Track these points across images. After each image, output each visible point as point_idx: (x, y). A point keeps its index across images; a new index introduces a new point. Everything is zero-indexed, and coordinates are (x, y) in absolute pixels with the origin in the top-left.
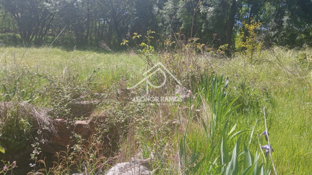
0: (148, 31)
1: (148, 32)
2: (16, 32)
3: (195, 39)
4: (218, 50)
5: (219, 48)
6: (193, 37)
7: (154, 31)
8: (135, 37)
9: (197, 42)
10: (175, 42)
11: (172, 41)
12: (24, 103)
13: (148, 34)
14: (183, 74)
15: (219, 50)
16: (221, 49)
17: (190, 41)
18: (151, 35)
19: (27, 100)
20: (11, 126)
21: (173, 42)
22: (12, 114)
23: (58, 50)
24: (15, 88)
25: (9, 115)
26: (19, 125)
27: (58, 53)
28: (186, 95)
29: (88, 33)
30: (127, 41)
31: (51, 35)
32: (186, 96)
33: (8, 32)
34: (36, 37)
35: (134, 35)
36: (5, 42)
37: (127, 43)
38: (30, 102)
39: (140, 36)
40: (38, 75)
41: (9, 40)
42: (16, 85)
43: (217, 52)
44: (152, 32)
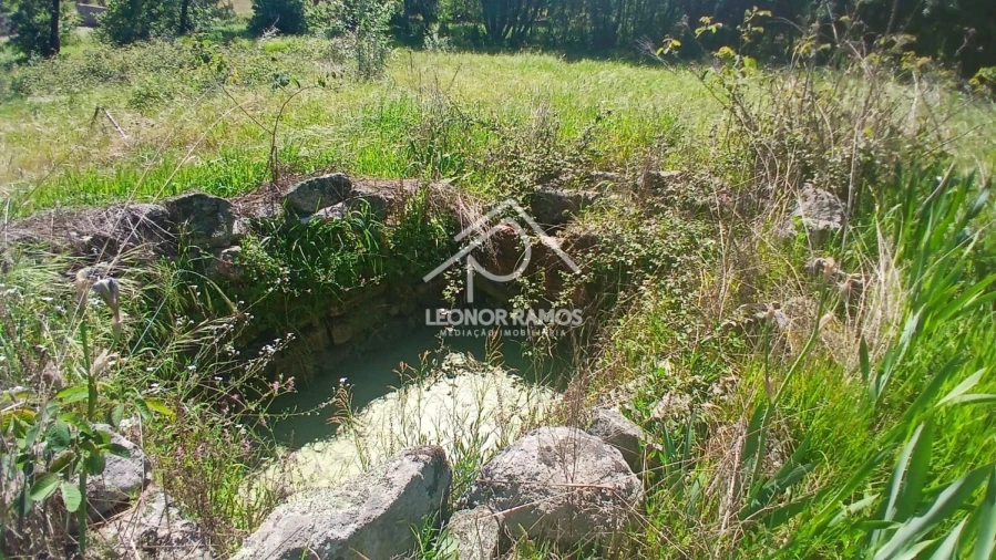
0: (748, 11)
1: (749, 15)
2: (479, 20)
3: (901, 39)
4: (970, 81)
5: (978, 75)
6: (894, 31)
7: (767, 9)
8: (703, 29)
9: (907, 47)
10: (828, 45)
11: (821, 40)
12: (442, 184)
13: (747, 19)
14: (835, 153)
15: (974, 81)
16: (982, 80)
17: (882, 42)
18: (757, 21)
19: (451, 177)
20: (410, 230)
21: (823, 46)
22: (414, 206)
23: (550, 59)
24: (430, 150)
25: (408, 208)
26: (427, 230)
27: (549, 67)
28: (830, 219)
29: (618, 17)
30: (677, 43)
31: (544, 24)
32: (828, 223)
33: (465, 21)
34: (514, 30)
35: (702, 24)
36: (456, 43)
37: (676, 48)
38: (453, 183)
39: (717, 28)
40: (479, 122)
41: (466, 38)
42: (433, 144)
43: (966, 87)
44: (761, 14)
